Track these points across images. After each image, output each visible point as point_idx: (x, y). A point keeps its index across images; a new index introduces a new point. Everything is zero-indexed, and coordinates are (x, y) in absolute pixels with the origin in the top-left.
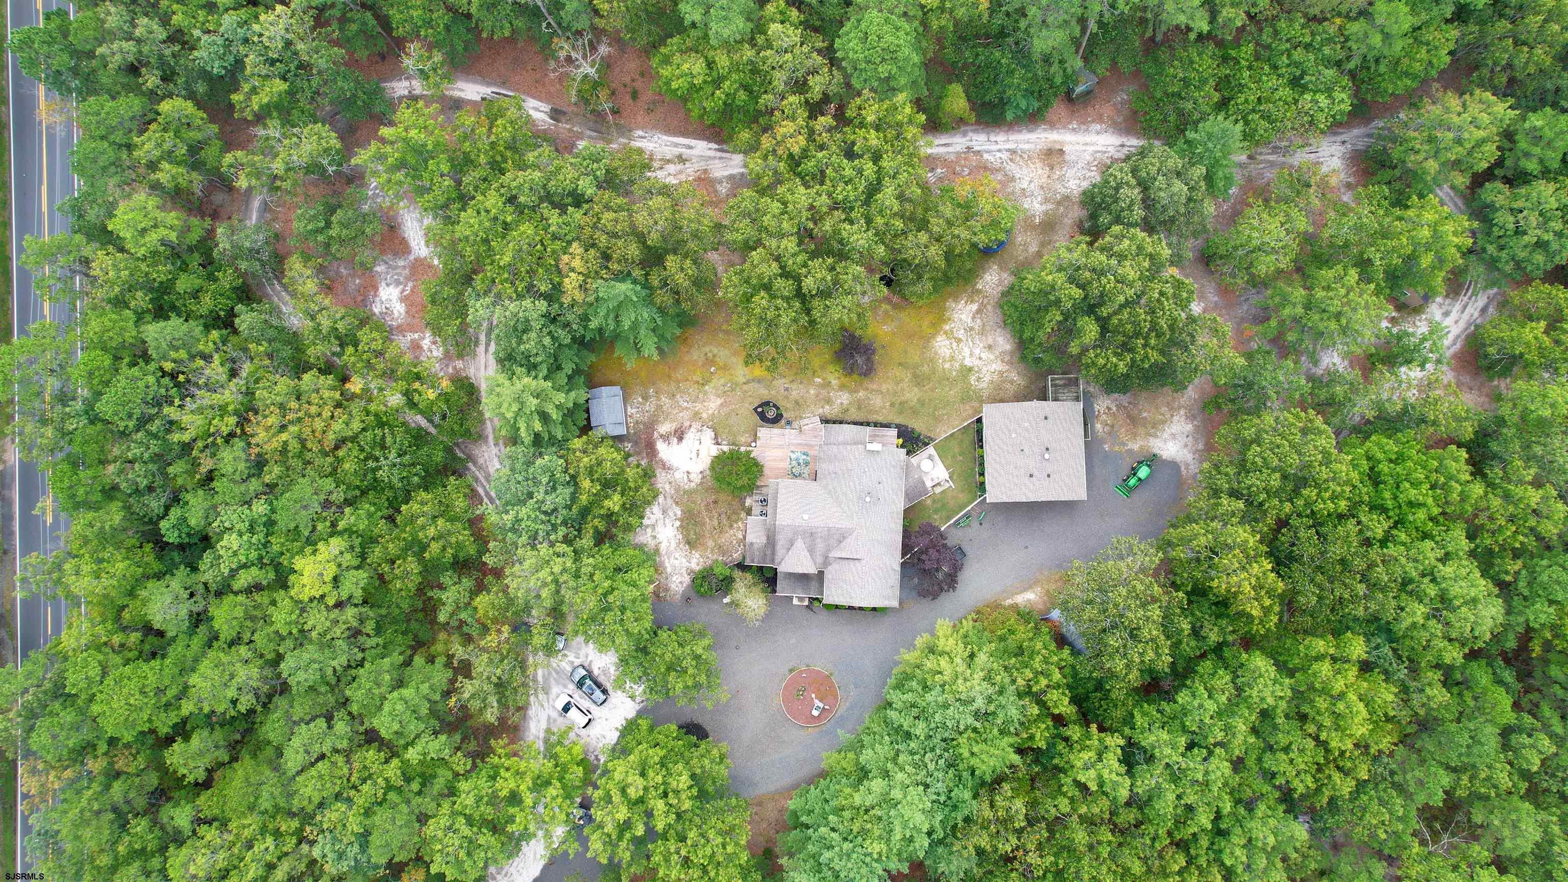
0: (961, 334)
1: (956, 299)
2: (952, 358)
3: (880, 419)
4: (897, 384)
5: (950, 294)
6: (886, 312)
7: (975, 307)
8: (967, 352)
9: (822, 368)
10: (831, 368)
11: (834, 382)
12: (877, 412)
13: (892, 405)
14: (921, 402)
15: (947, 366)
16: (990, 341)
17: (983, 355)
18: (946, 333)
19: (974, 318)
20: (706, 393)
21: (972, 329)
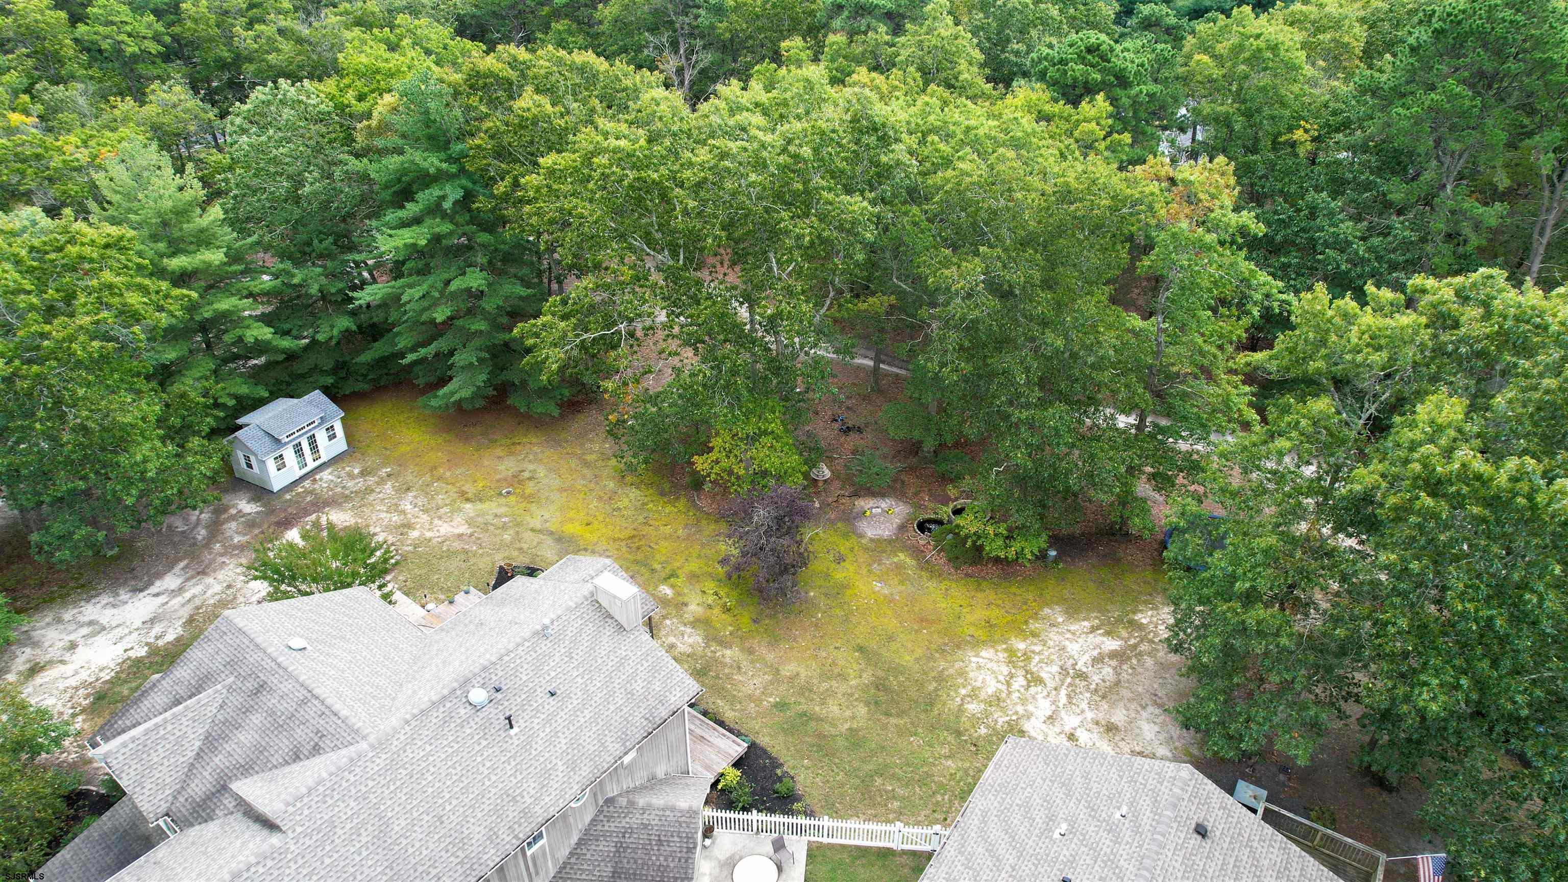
0: (1050, 672)
1: (1073, 612)
2: (997, 700)
3: (729, 715)
4: (825, 676)
5: (1062, 601)
6: (899, 567)
7: (1112, 645)
8: (1043, 707)
9: (693, 577)
10: (710, 586)
11: (694, 608)
12: (732, 701)
13: (781, 706)
14: (855, 739)
15: (973, 707)
16: (1119, 717)
17: (1083, 736)
18: (1011, 652)
19: (1098, 660)
20: (456, 510)
21: (1082, 676)
